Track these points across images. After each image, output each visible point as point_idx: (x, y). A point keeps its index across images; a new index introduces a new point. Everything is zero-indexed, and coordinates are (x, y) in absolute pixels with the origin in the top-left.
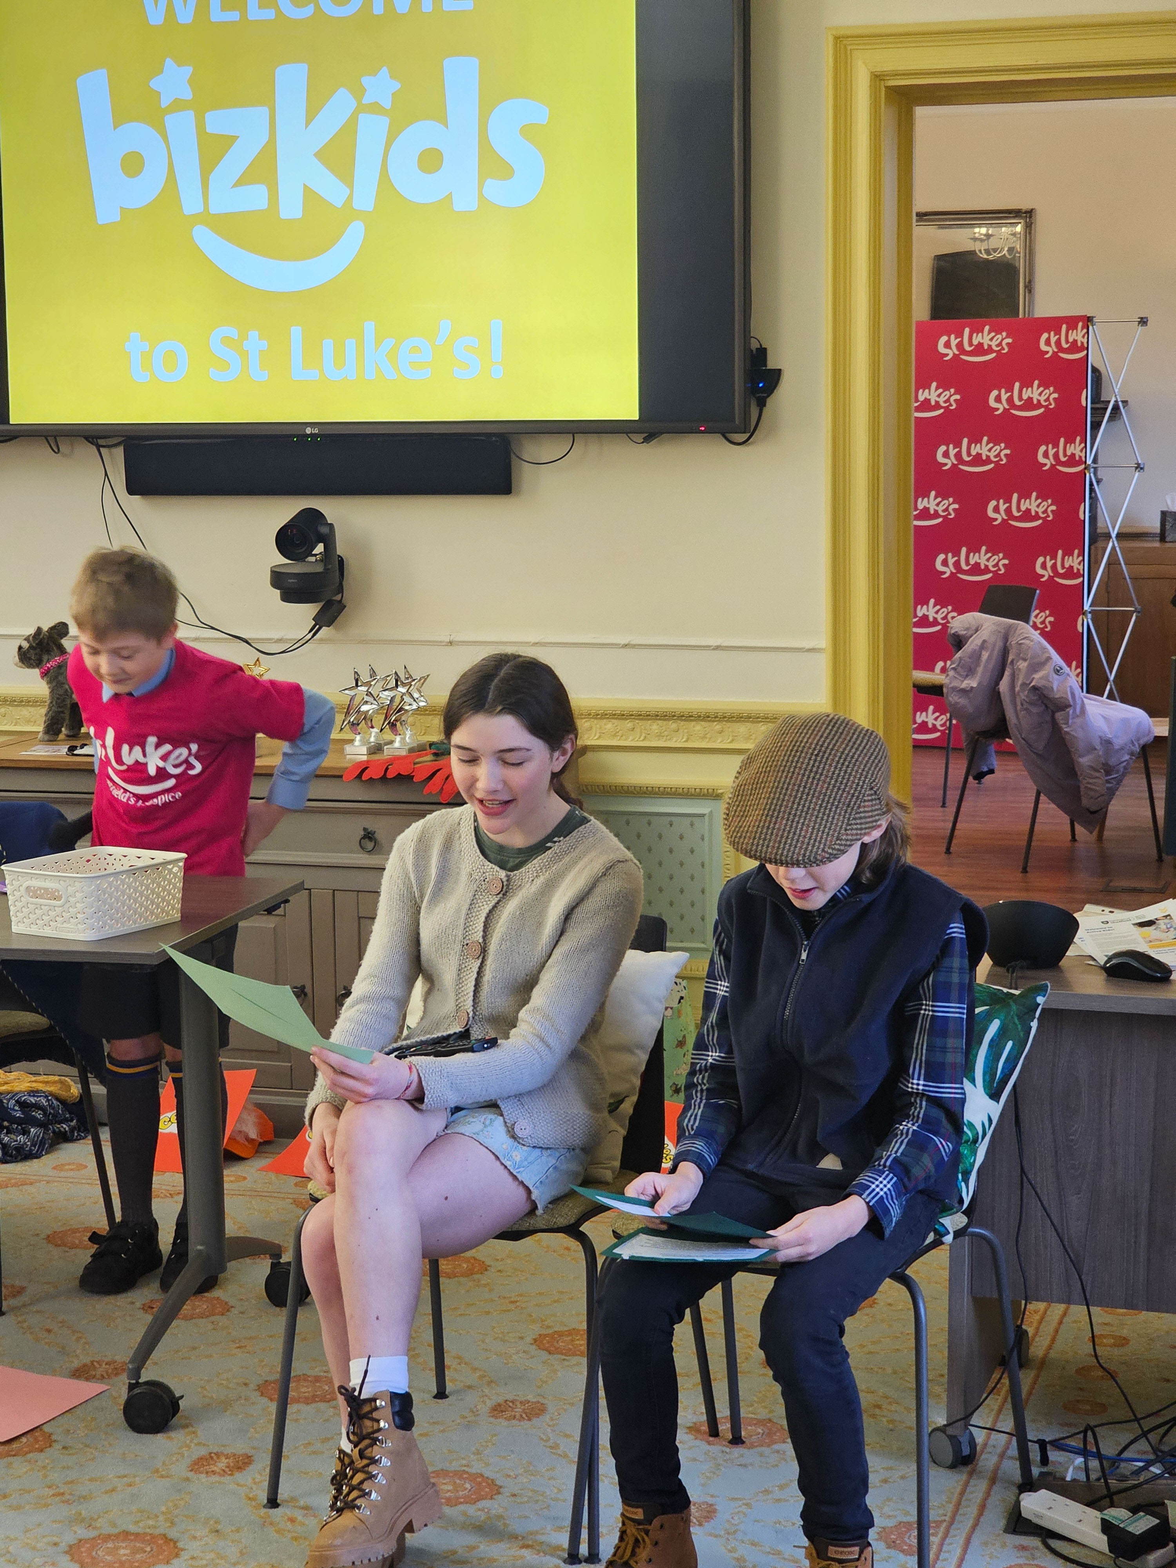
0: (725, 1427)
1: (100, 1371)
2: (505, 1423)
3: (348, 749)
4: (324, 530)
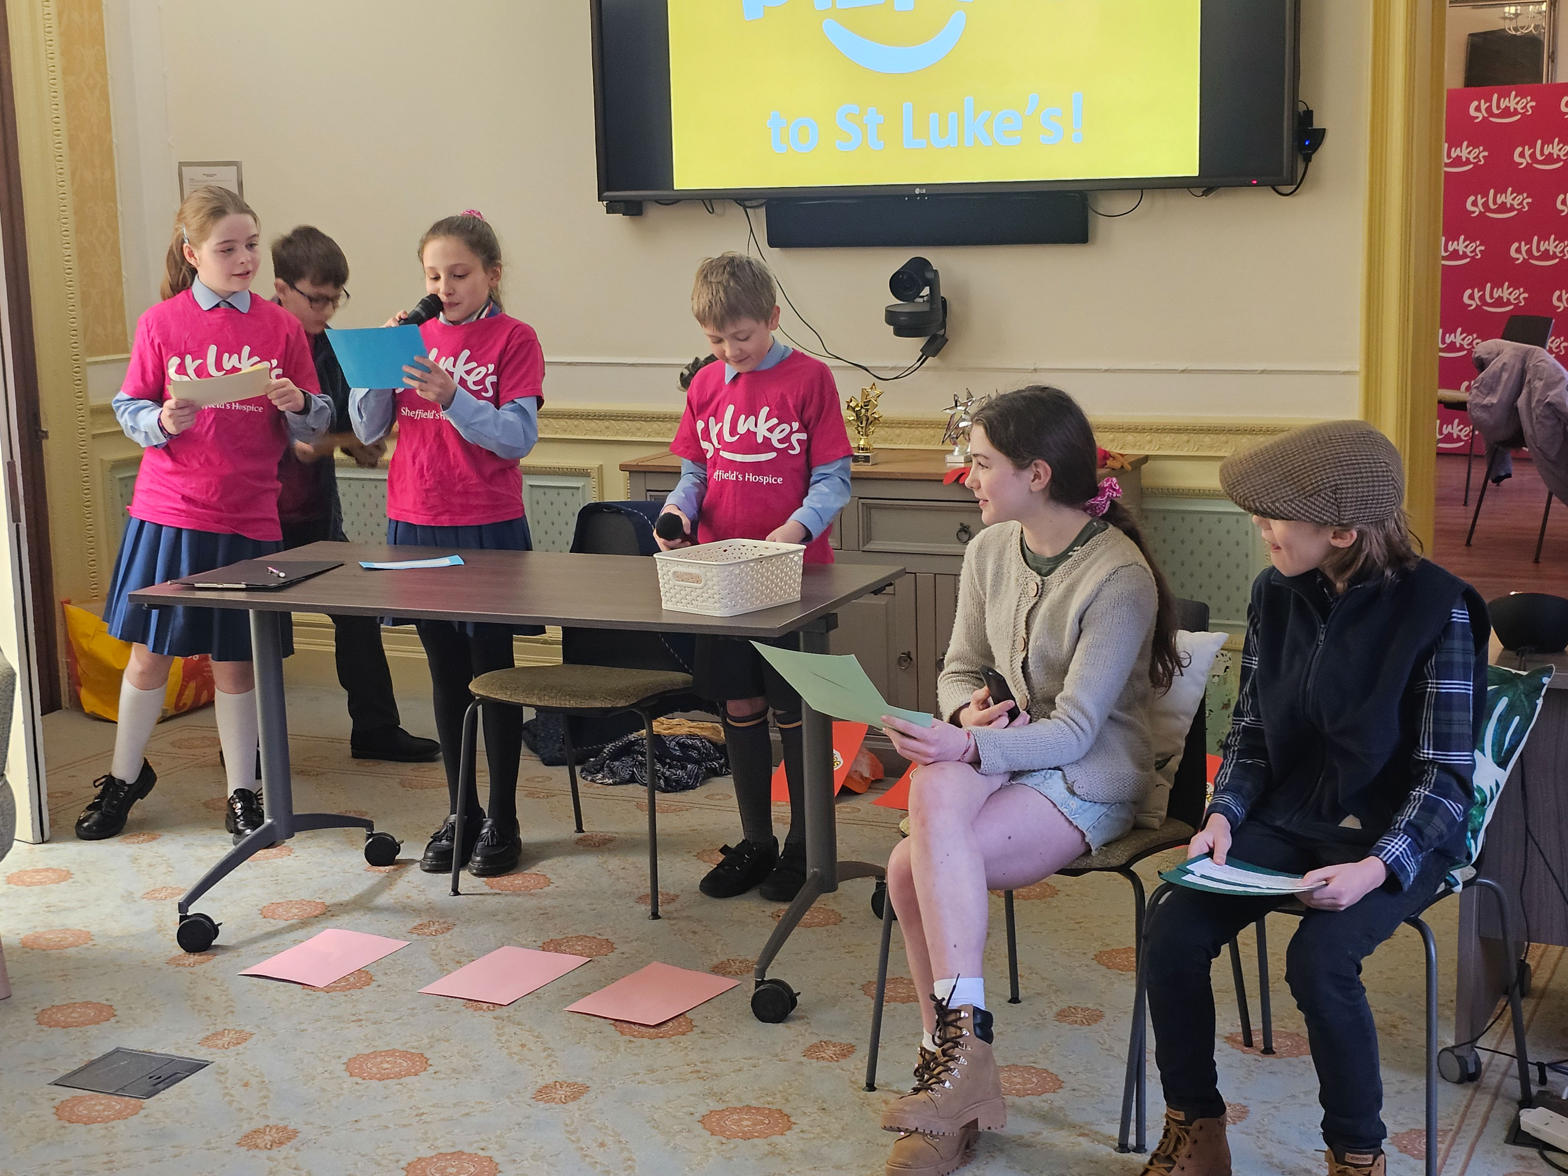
0: (1258, 1038)
1: (734, 968)
2: (1068, 1027)
3: (949, 458)
4: (929, 275)
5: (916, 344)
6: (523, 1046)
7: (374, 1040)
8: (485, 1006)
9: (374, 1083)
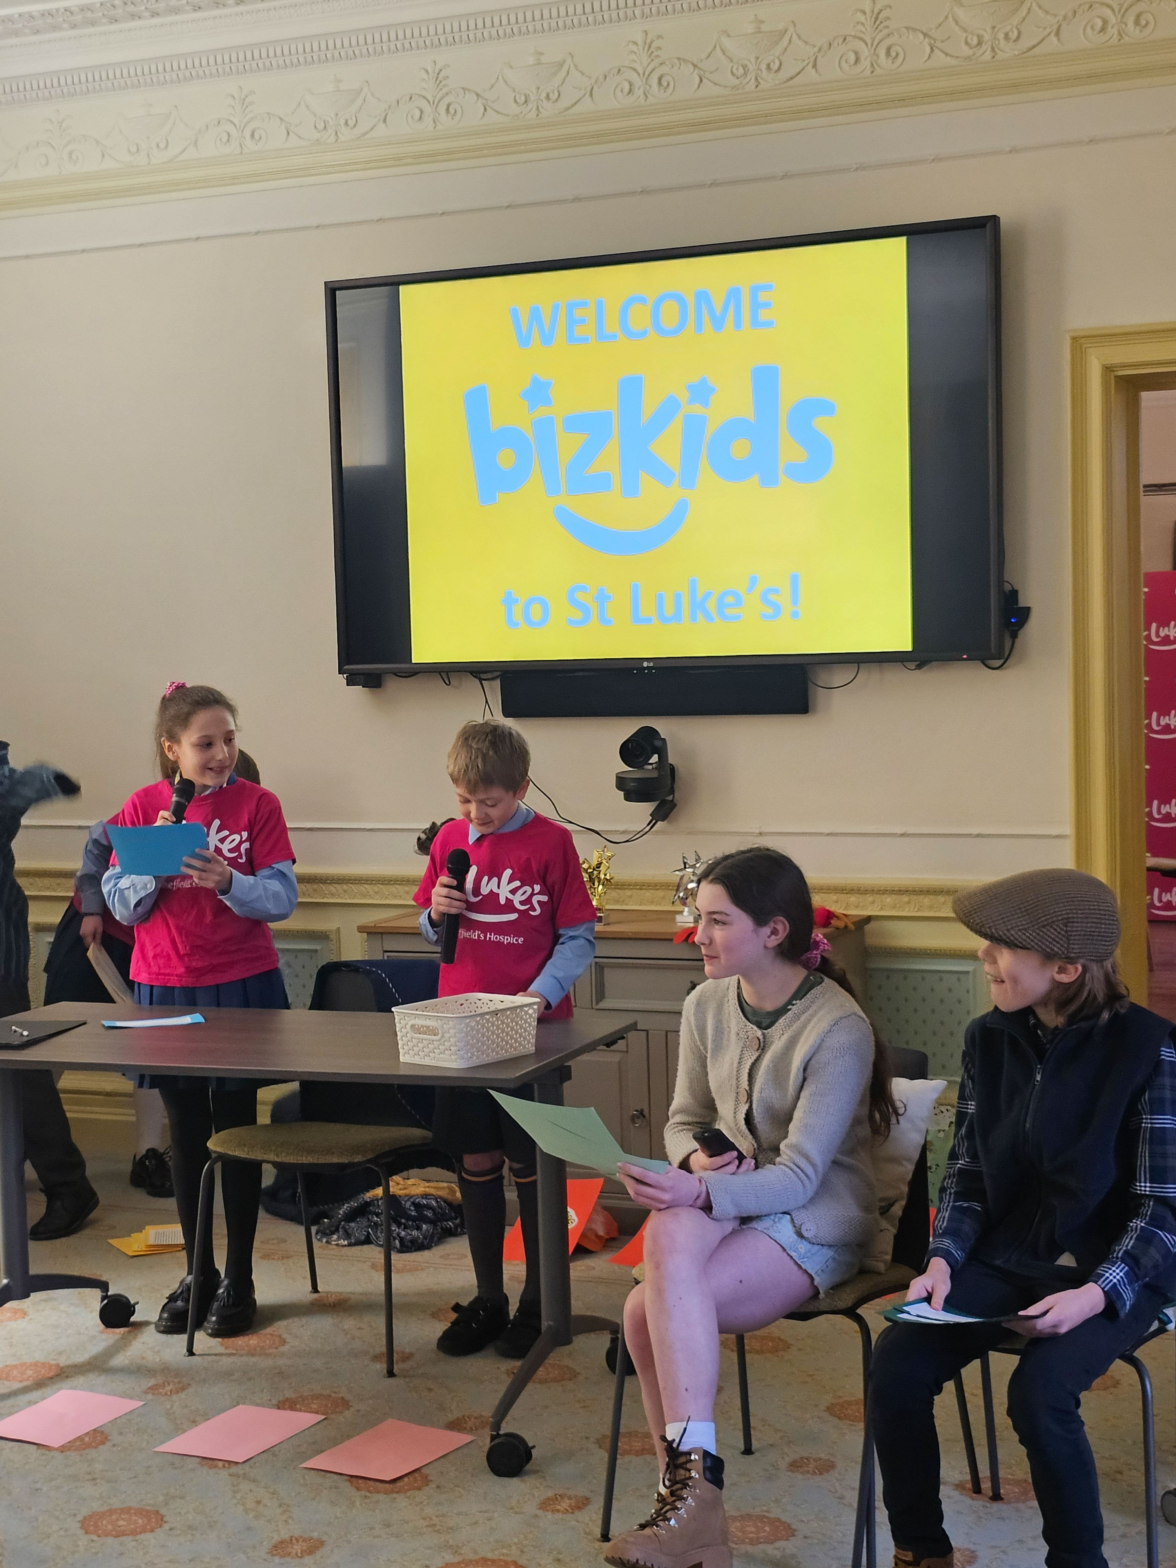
0: (986, 1486)
1: (470, 1424)
2: (800, 1477)
3: (679, 918)
4: (658, 743)
5: (646, 809)
6: (259, 1502)
7: (109, 1498)
8: (220, 1464)
9: (110, 1540)
